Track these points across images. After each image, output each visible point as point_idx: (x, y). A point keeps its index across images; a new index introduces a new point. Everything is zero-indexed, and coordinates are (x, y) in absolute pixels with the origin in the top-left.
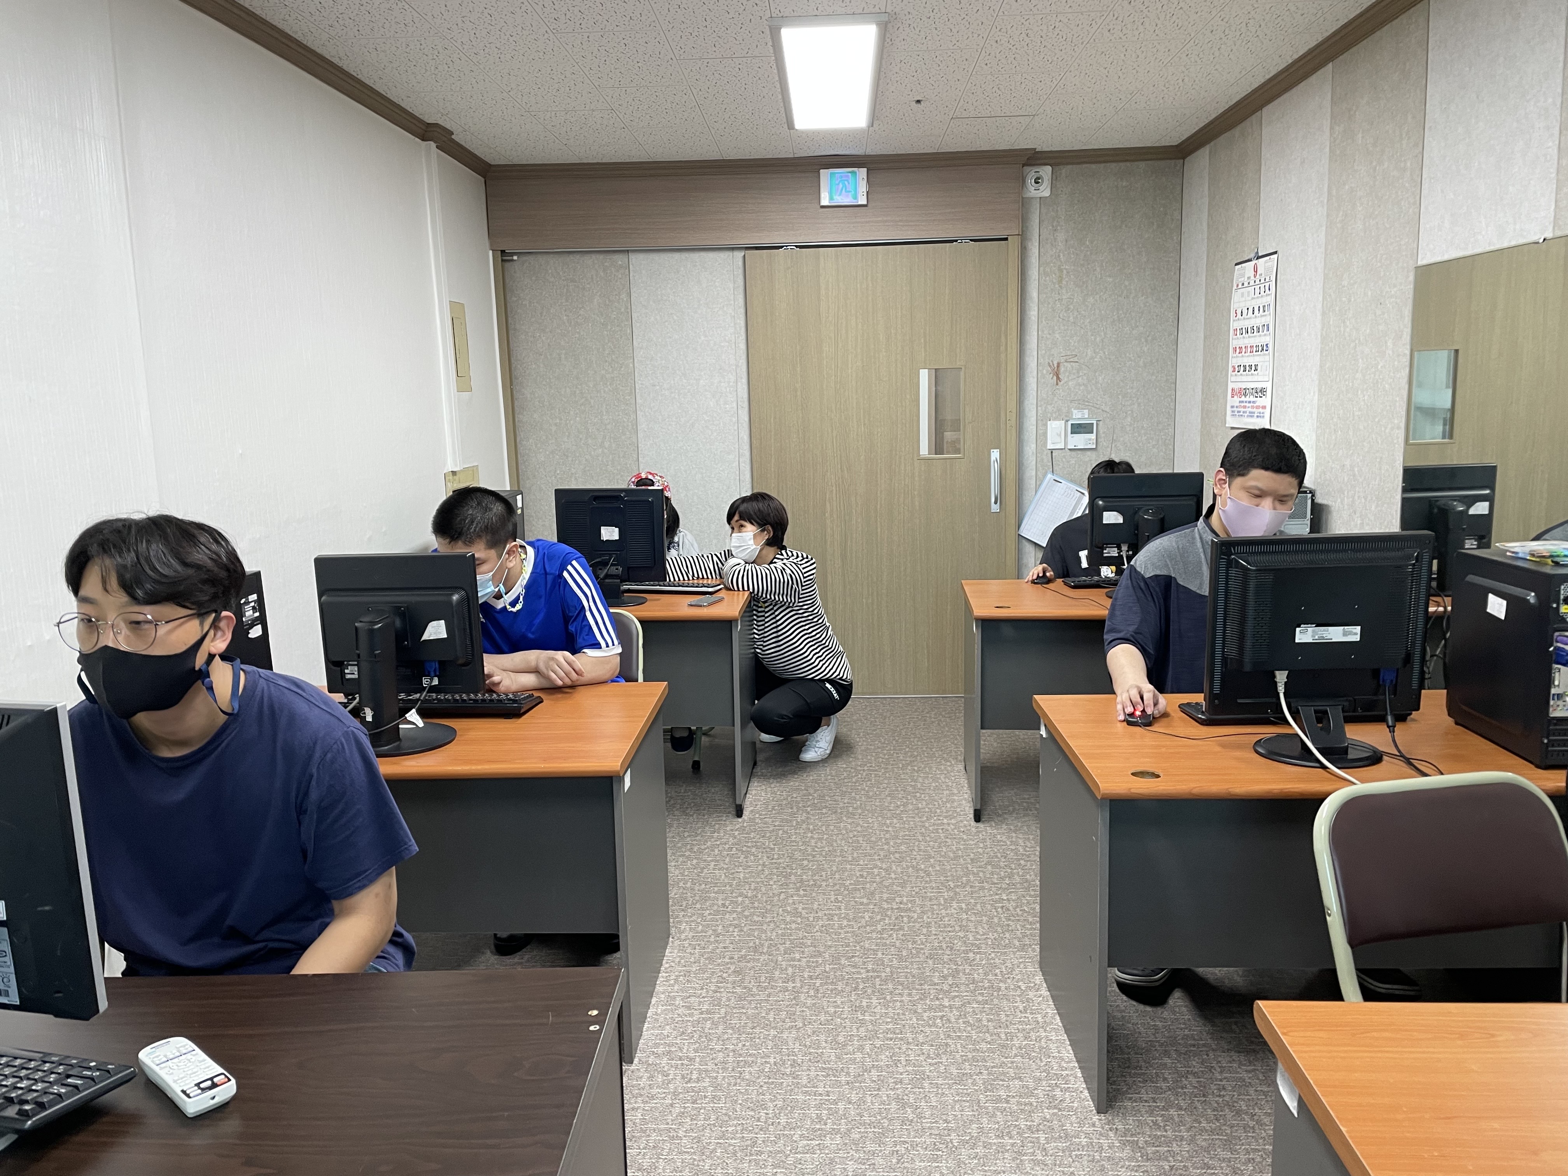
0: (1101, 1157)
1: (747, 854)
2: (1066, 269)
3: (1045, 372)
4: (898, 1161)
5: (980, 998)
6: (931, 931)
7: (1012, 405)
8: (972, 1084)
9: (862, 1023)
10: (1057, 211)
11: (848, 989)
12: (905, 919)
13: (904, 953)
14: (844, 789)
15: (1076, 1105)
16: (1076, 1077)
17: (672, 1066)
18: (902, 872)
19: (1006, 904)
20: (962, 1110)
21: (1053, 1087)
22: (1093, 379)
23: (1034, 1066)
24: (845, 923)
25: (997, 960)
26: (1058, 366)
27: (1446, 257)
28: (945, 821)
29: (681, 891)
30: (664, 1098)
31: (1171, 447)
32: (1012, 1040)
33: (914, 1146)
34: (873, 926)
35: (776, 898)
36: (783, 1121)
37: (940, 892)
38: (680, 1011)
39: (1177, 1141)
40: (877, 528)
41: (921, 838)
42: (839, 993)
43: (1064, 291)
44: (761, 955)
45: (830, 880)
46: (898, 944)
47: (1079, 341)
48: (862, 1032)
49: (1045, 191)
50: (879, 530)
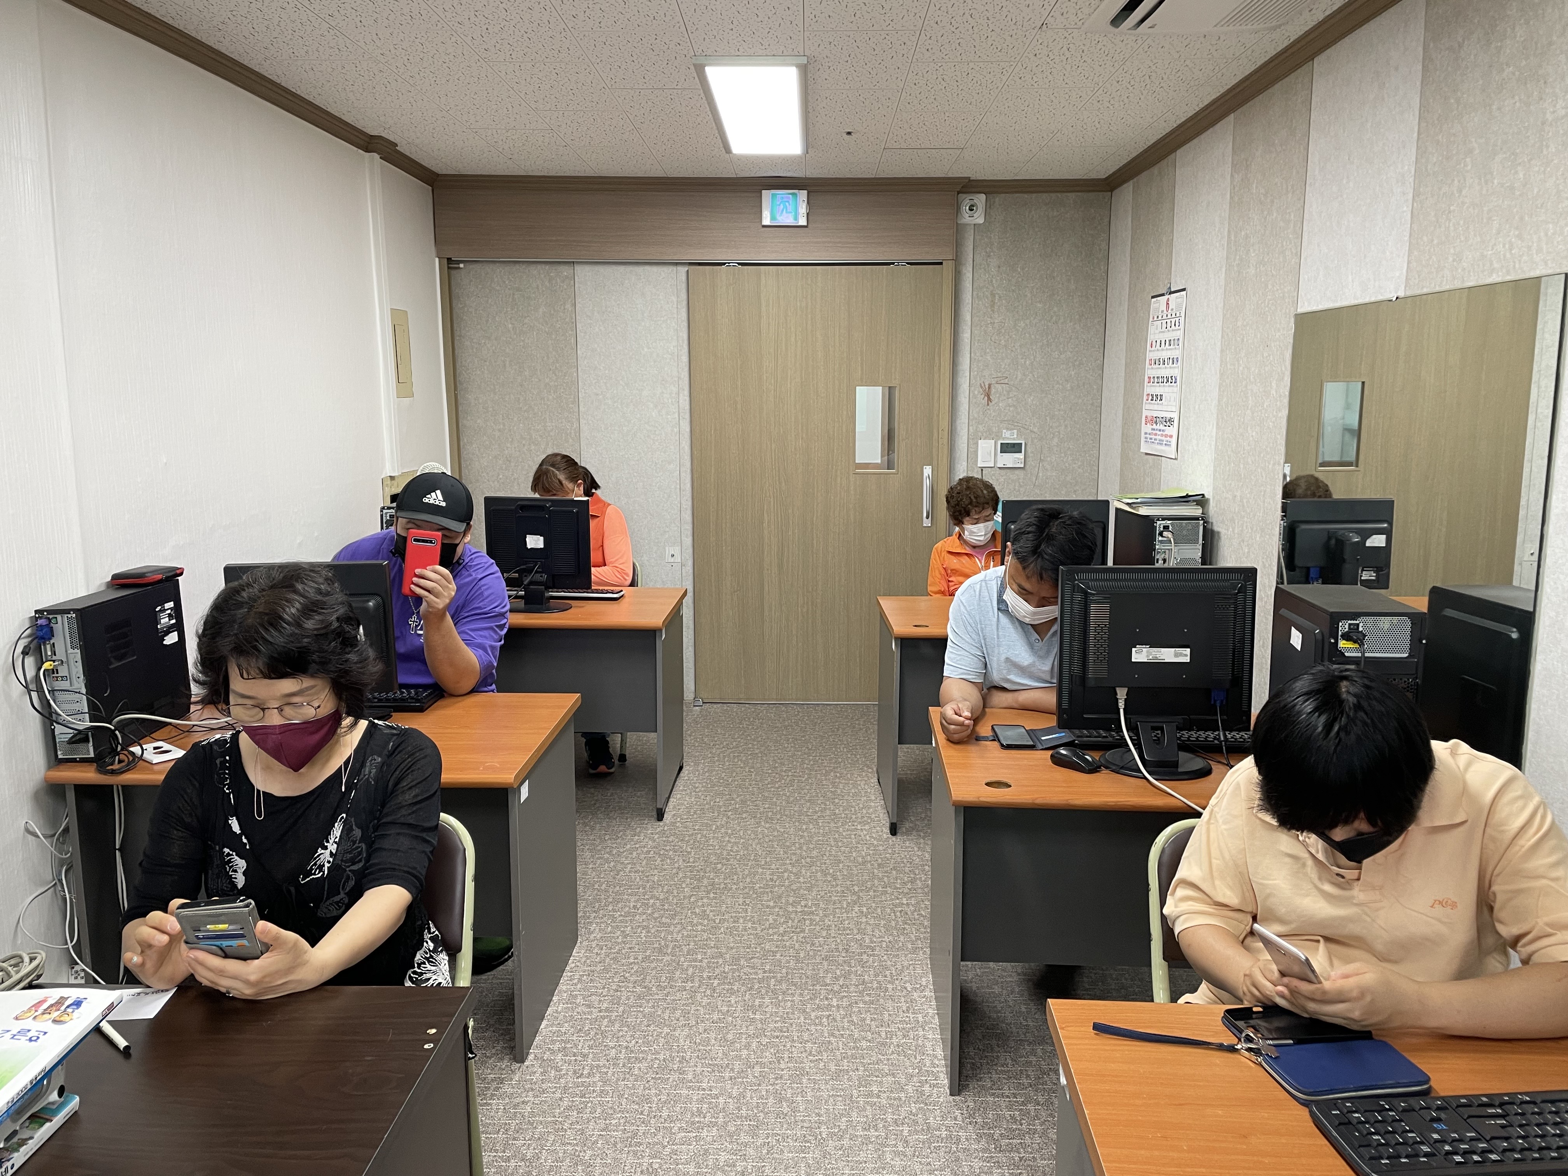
0: (957, 1148)
1: (664, 857)
2: (998, 294)
3: (976, 393)
4: (768, 1152)
5: (867, 998)
6: (830, 934)
7: (945, 424)
8: (848, 1079)
9: (753, 1021)
10: (991, 237)
11: (743, 988)
12: (808, 922)
13: (802, 955)
17: (565, 1062)
18: (810, 877)
19: (906, 908)
20: (835, 1105)
21: (923, 1083)
22: (1022, 401)
23: (908, 1064)
24: (750, 925)
25: (889, 963)
26: (989, 388)
27: (1321, 307)
28: (859, 827)
29: (596, 892)
30: (554, 1093)
31: (1096, 468)
32: (891, 1038)
33: (785, 1138)
34: (776, 928)
35: (686, 901)
36: (665, 1114)
37: (844, 896)
38: (580, 1009)
39: (1030, 1134)
40: (813, 540)
41: (833, 843)
42: (732, 992)
43: (996, 316)
44: (664, 956)
45: (741, 884)
46: (797, 946)
47: (1009, 365)
49: (979, 218)
50: (815, 542)
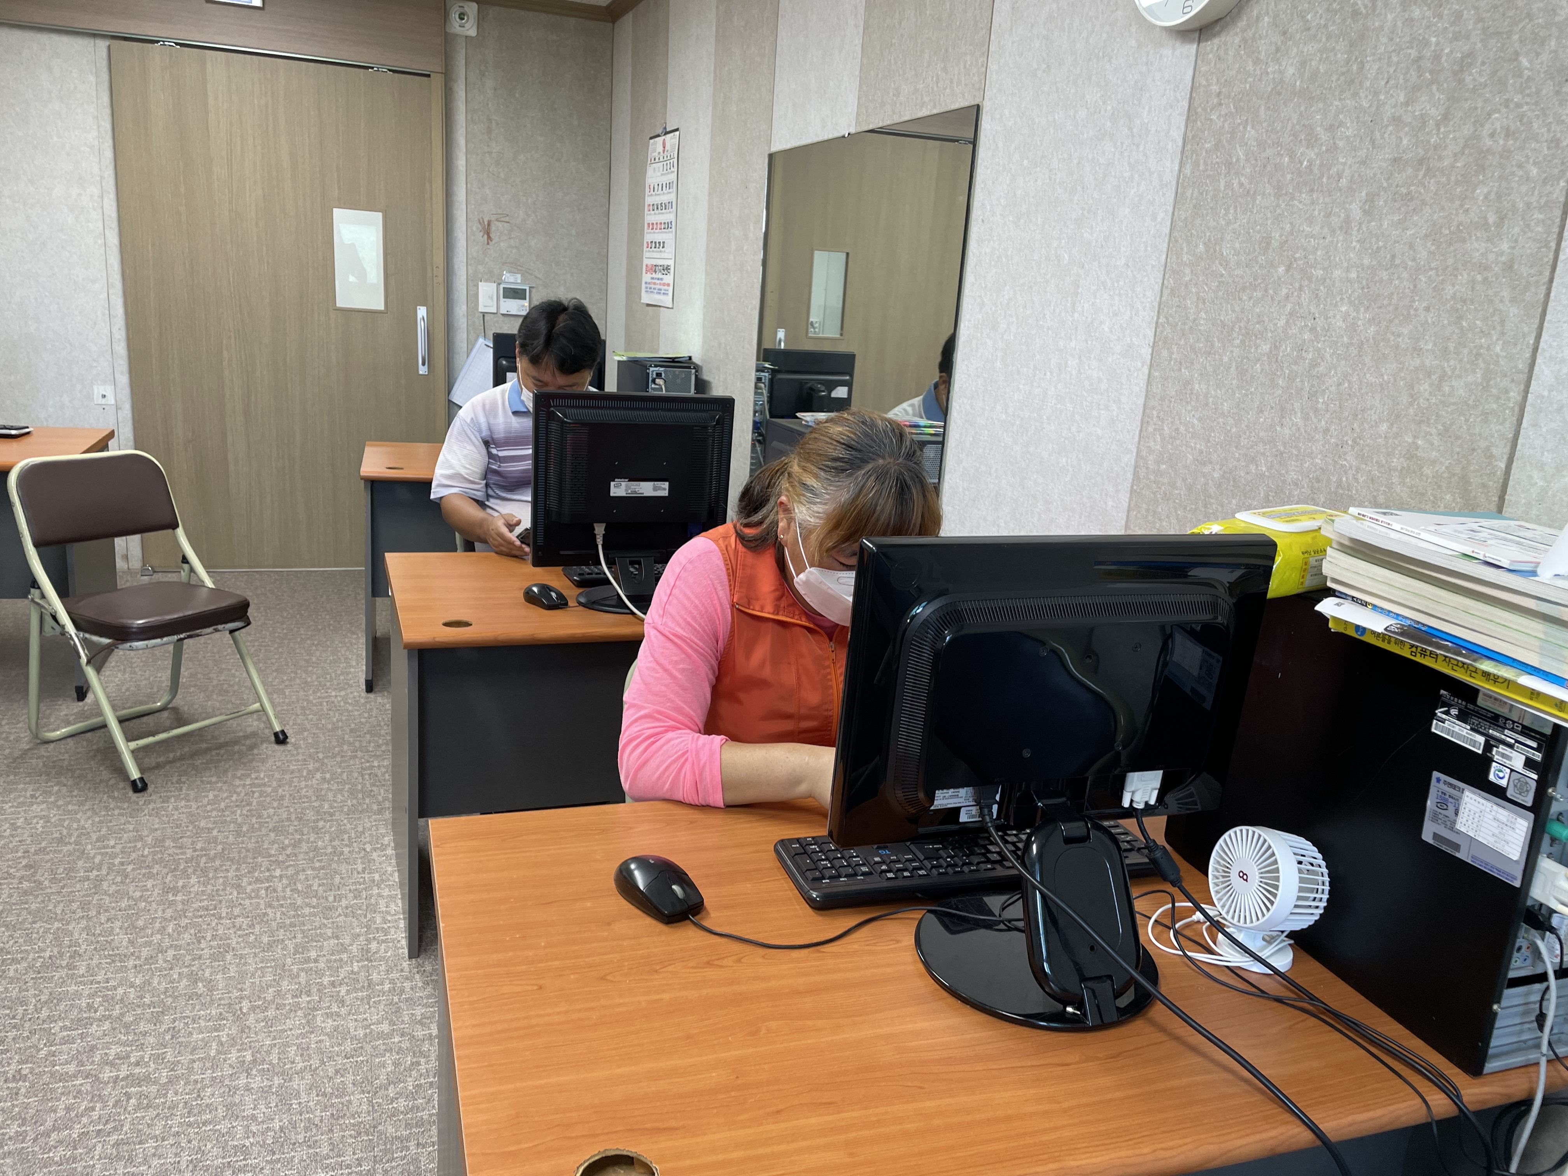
2: (495, 120)
3: (474, 228)
7: (440, 261)
9: (172, 903)
10: (485, 54)
11: (165, 871)
13: (244, 829)
14: (224, 666)
15: (389, 954)
16: (397, 928)
19: (376, 770)
20: (263, 976)
21: (369, 941)
22: (525, 243)
23: (355, 923)
24: (183, 803)
25: (349, 826)
26: (489, 225)
40: (287, 383)
41: (299, 712)
42: (150, 876)
43: (494, 144)
46: (240, 820)
47: (510, 201)
48: (169, 913)
49: (470, 29)
50: (289, 386)
